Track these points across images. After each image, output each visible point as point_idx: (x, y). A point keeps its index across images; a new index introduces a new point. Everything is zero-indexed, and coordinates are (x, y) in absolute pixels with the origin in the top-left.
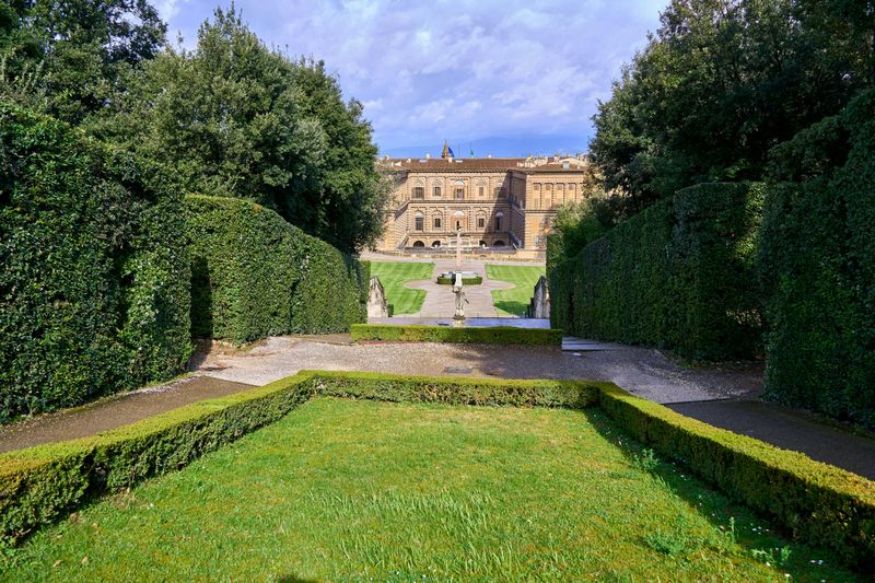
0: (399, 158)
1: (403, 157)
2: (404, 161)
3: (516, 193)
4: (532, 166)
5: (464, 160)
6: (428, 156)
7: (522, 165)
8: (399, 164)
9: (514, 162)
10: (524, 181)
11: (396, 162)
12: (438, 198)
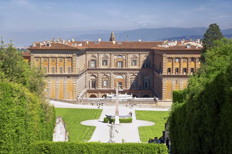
0: (80, 41)
1: (84, 40)
2: (84, 43)
3: (157, 64)
4: (167, 46)
5: (123, 43)
6: (100, 40)
7: (160, 46)
8: (81, 45)
9: (155, 44)
10: (162, 57)
11: (79, 43)
12: (106, 67)
